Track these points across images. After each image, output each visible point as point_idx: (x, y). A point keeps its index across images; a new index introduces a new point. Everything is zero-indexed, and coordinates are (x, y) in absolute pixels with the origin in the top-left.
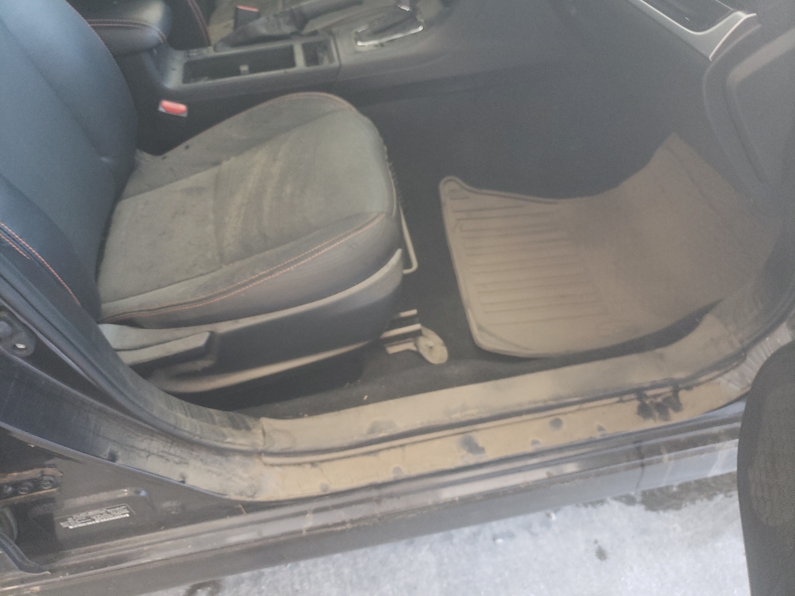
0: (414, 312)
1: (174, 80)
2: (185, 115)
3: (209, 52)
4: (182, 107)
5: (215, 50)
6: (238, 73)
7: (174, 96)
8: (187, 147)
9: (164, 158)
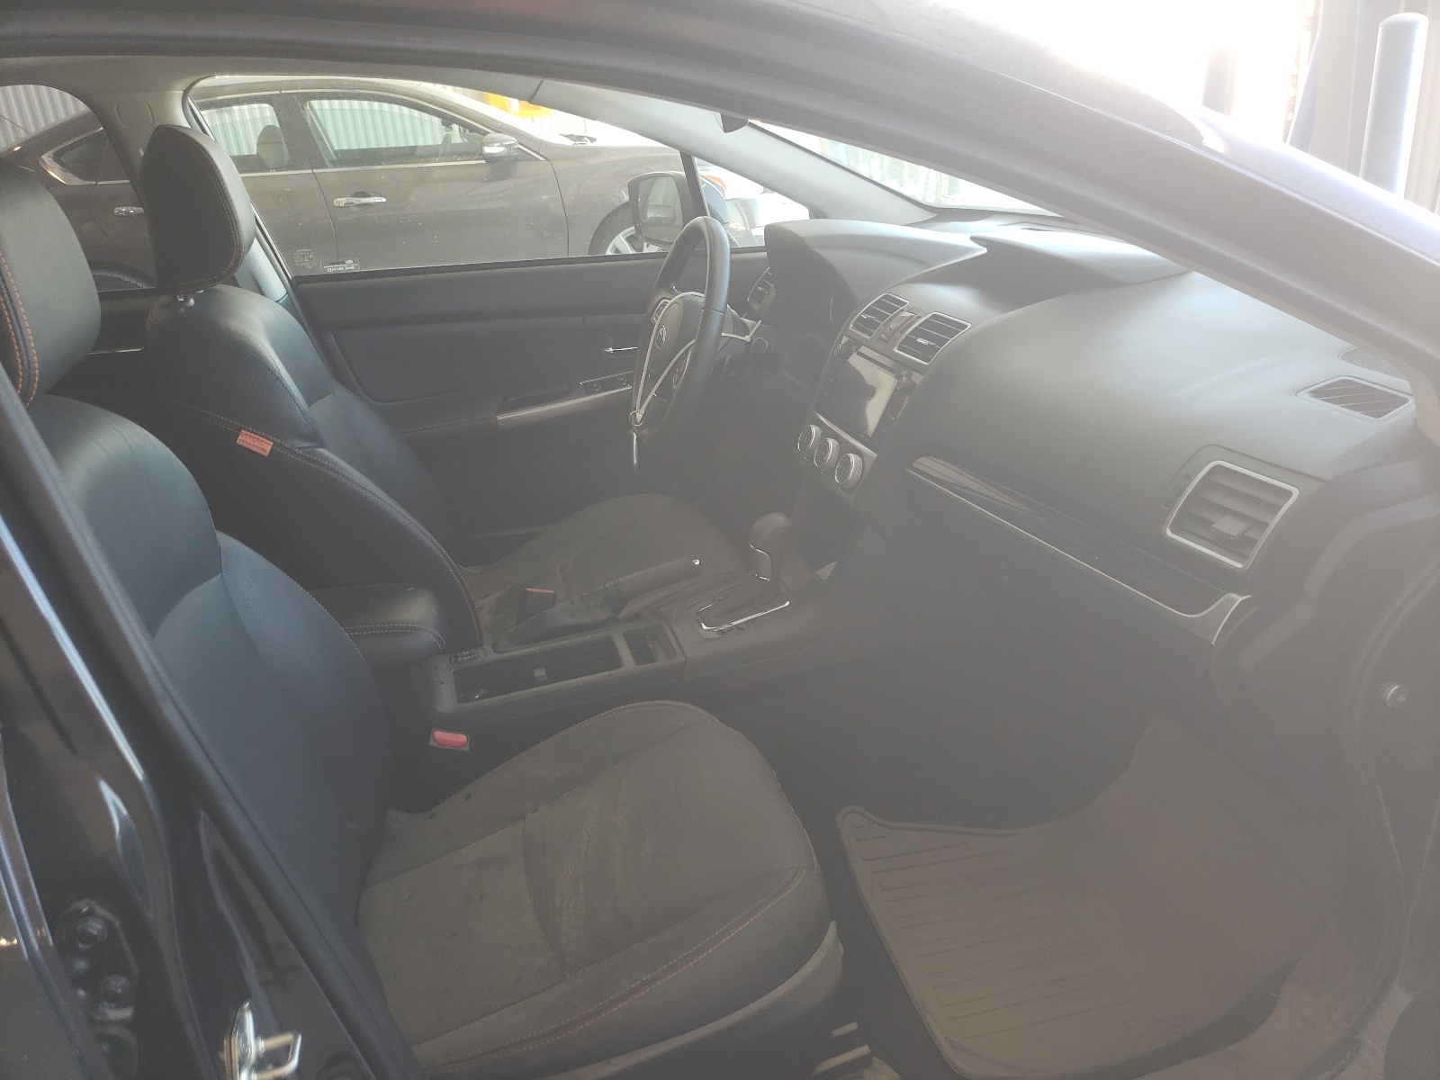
0: (853, 1026)
1: (446, 700)
2: (466, 748)
3: (487, 654)
4: (462, 738)
5: (495, 650)
6: (533, 683)
7: (451, 724)
8: (468, 797)
9: (433, 816)
